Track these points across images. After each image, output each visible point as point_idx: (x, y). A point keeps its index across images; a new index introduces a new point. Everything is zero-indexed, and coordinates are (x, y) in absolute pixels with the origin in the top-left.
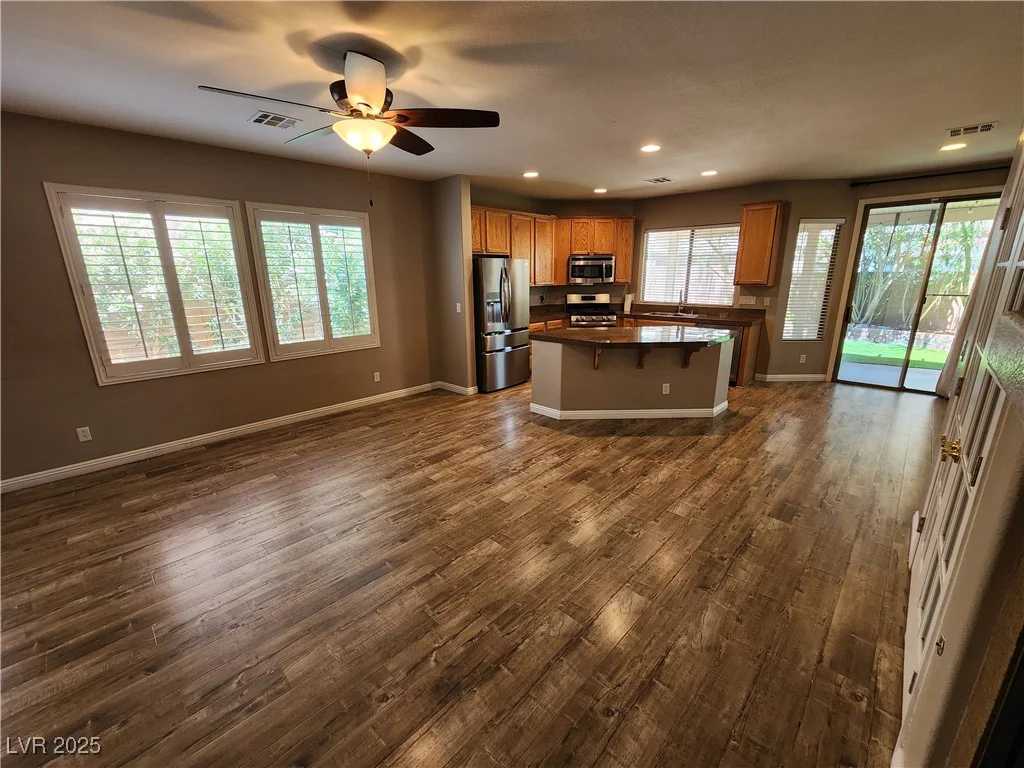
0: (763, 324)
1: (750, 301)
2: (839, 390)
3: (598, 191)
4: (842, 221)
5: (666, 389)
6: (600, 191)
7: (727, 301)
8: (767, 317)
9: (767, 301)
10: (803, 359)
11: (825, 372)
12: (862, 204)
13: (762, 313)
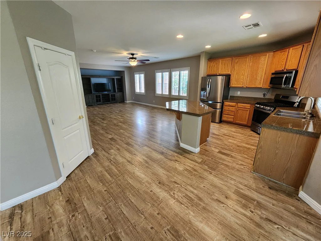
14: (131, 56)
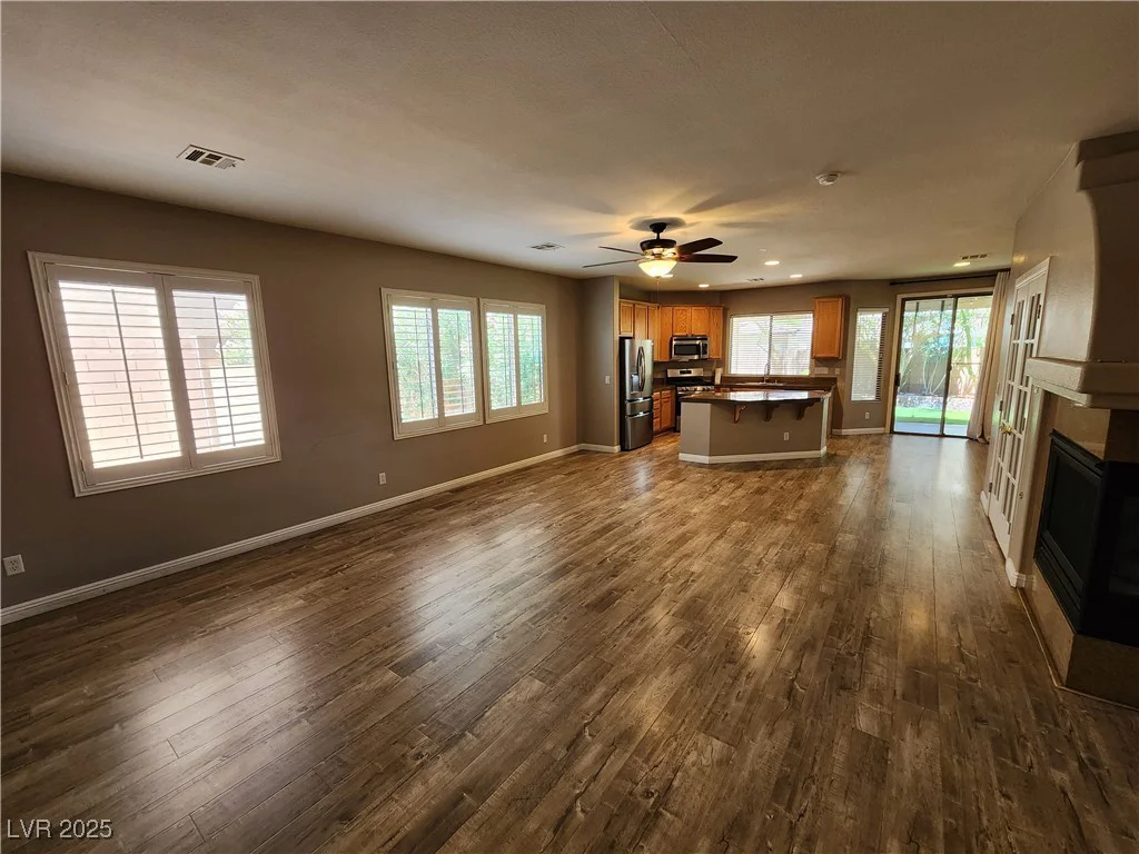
0: (836, 388)
1: (824, 371)
2: (896, 438)
3: (701, 286)
4: (887, 310)
5: (786, 436)
6: (703, 286)
7: (806, 373)
8: (839, 384)
9: (837, 371)
10: (867, 416)
11: (884, 426)
12: (899, 297)
13: (835, 380)
14: (652, 235)
